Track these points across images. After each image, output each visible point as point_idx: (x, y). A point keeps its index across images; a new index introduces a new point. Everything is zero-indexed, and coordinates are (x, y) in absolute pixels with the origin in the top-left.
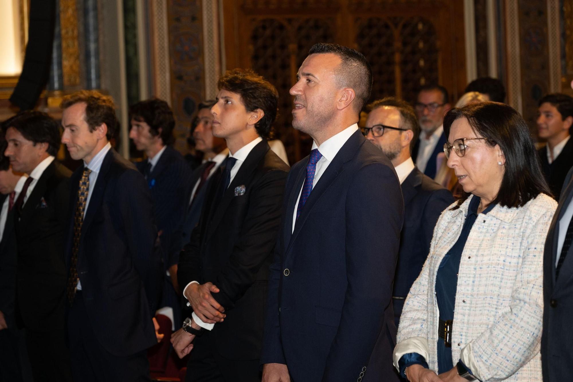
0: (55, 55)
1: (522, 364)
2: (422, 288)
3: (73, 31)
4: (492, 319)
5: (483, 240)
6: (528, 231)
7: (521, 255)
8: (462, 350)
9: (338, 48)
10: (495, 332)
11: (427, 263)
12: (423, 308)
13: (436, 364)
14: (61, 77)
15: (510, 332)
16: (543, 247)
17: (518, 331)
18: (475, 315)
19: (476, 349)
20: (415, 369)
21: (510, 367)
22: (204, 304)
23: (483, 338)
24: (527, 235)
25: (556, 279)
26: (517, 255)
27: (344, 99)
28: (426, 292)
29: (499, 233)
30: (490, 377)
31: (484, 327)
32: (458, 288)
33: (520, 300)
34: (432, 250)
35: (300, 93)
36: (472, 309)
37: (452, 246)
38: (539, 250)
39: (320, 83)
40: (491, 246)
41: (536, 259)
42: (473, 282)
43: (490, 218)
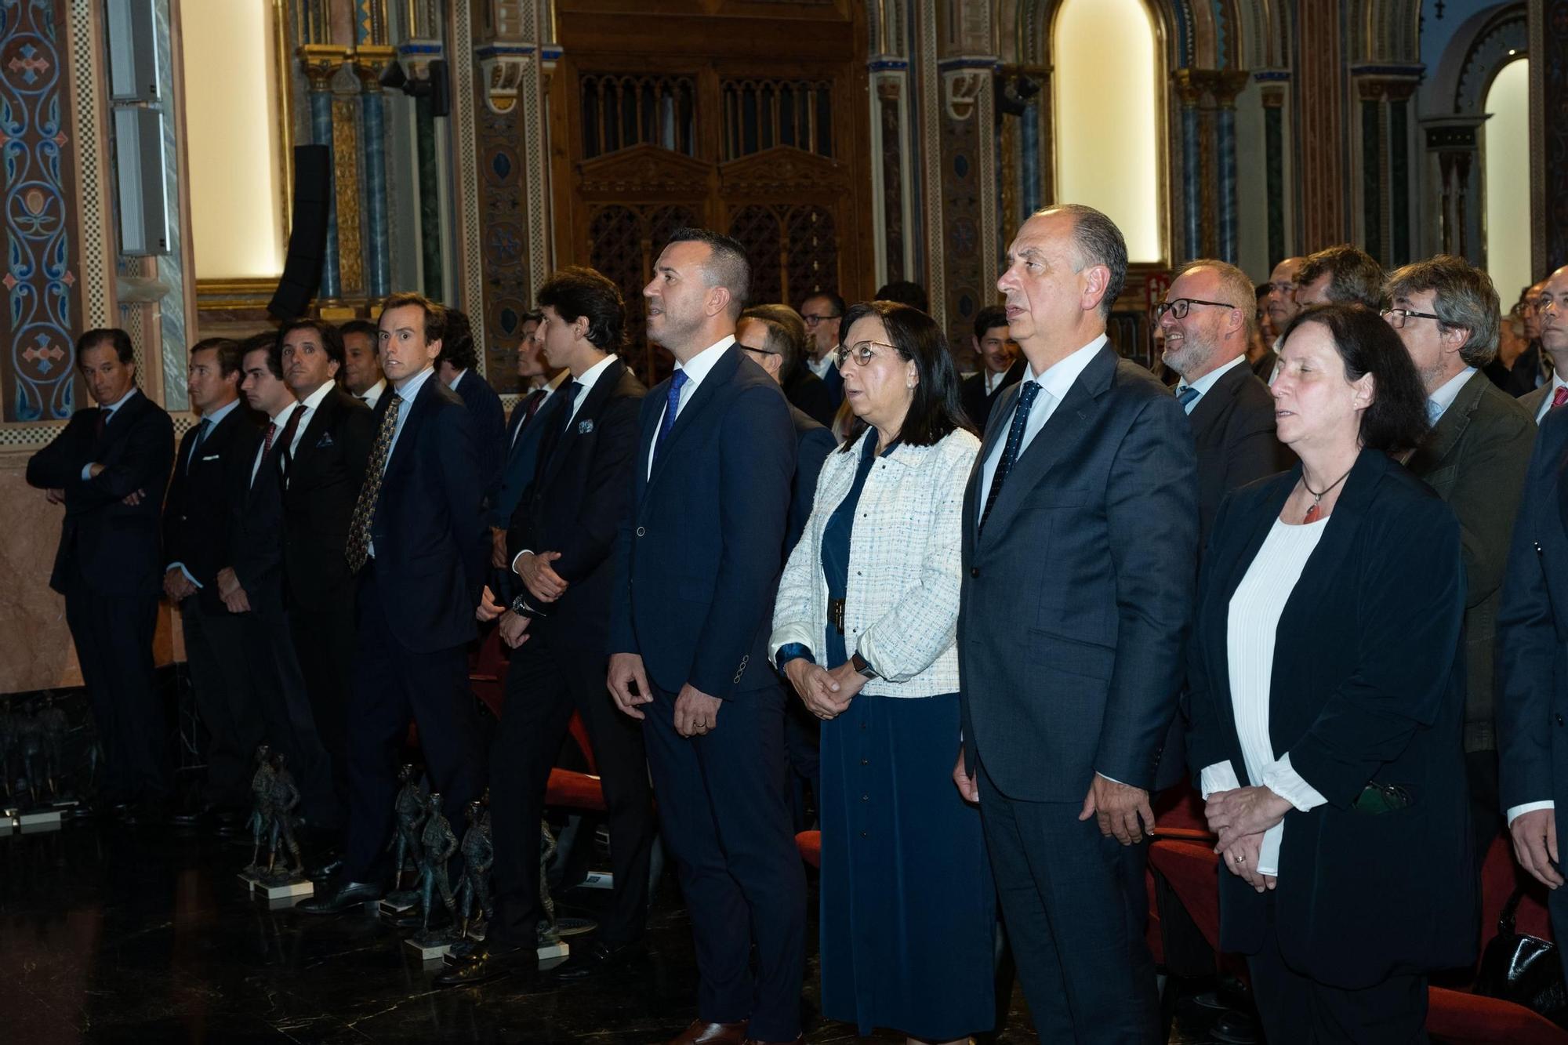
0: (329, 251)
1: (941, 653)
2: (804, 558)
3: (353, 221)
4: (897, 596)
5: (882, 492)
6: (942, 479)
7: (934, 510)
8: (859, 639)
9: (708, 235)
10: (902, 614)
11: (809, 523)
12: (806, 583)
13: (825, 657)
14: (337, 280)
15: (921, 612)
16: (962, 499)
17: (932, 611)
18: (875, 591)
19: (878, 636)
20: (797, 665)
21: (922, 658)
22: (540, 578)
23: (886, 622)
24: (940, 484)
25: (979, 539)
26: (927, 510)
27: (716, 302)
28: (809, 562)
29: (904, 482)
30: (896, 672)
31: (887, 607)
32: (852, 556)
33: (934, 570)
34: (816, 506)
35: (657, 294)
36: (871, 583)
37: (842, 500)
38: (957, 503)
39: (684, 280)
40: (894, 499)
41: (954, 516)
42: (871, 547)
43: (891, 462)
